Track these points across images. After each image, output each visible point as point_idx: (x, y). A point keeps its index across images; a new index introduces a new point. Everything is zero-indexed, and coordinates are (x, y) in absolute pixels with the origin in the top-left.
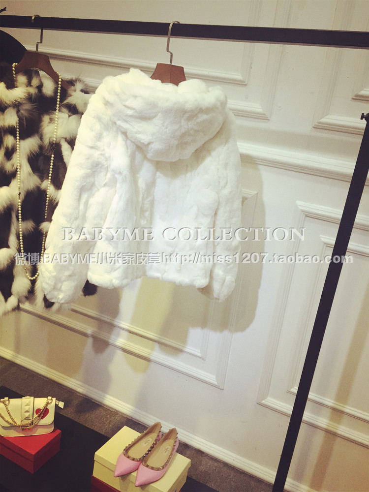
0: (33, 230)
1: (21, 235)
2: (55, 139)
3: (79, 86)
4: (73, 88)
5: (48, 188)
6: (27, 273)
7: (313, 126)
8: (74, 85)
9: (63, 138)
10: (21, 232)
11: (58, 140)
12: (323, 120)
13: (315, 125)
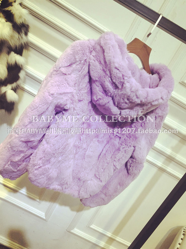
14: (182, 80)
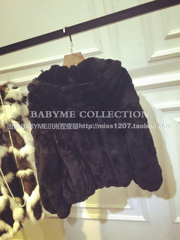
0: (13, 178)
1: (7, 185)
2: (7, 122)
3: (10, 86)
4: (7, 88)
5: (13, 151)
7: (148, 61)
8: (7, 87)
9: (11, 119)
10: (6, 183)
11: (9, 121)
12: (153, 56)
14: (165, 36)
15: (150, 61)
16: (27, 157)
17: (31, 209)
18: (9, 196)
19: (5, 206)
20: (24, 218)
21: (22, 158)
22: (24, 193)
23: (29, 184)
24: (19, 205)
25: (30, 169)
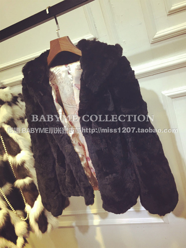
0: (11, 189)
1: (5, 197)
5: (8, 158)
6: (20, 218)
7: (151, 43)
9: (2, 123)
12: (156, 36)
13: (152, 42)
14: (168, 12)
15: (153, 42)
16: (25, 164)
17: (35, 222)
18: (8, 209)
19: (5, 221)
20: (28, 233)
21: (18, 165)
22: (26, 204)
23: (30, 194)
24: (21, 218)
25: (30, 177)
